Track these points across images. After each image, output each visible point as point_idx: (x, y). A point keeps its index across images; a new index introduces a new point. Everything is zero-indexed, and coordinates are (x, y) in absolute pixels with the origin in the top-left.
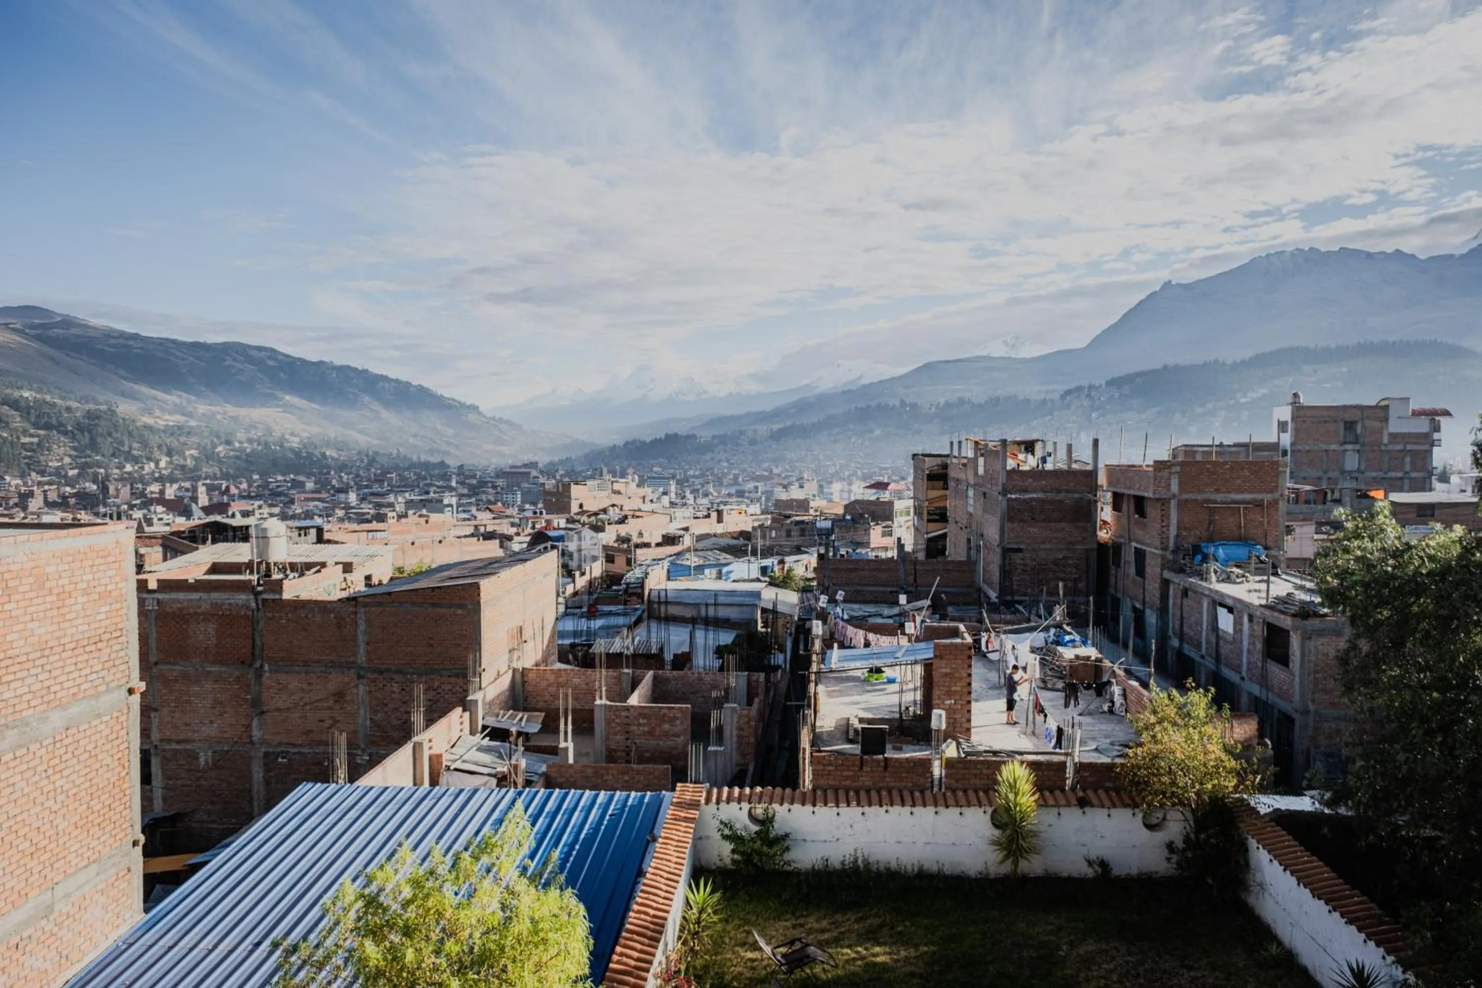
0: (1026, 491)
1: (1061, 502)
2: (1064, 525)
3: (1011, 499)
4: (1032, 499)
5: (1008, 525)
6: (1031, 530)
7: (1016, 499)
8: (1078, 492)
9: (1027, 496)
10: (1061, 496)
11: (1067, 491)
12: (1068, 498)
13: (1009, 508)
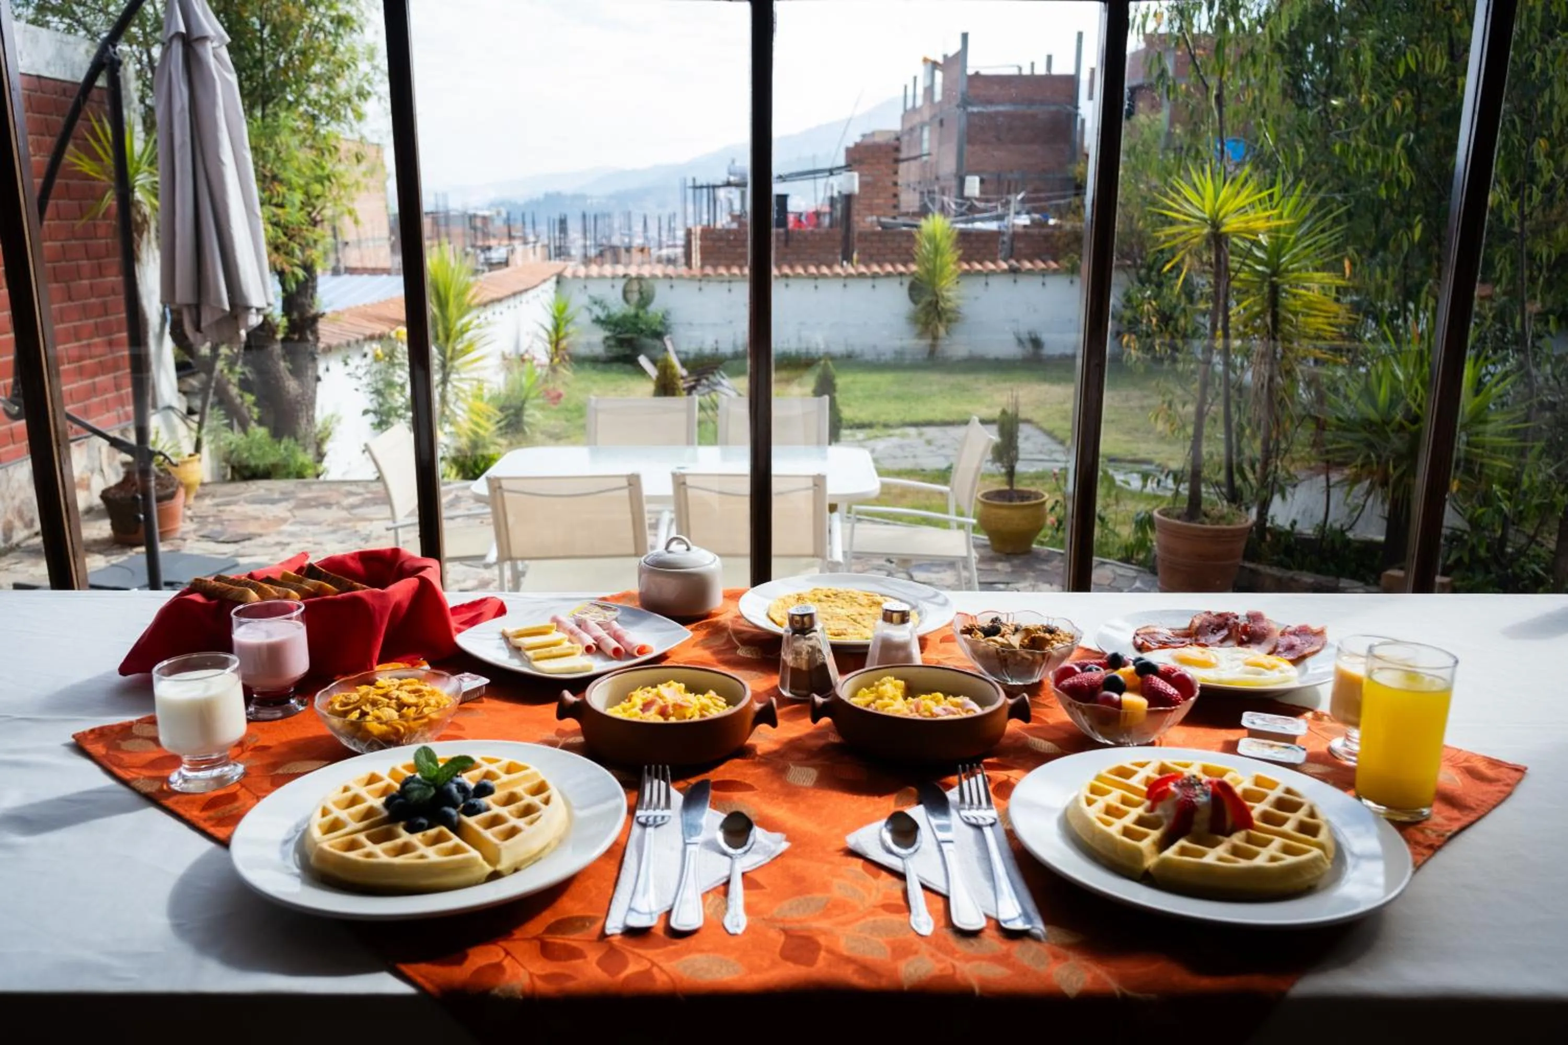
0: (990, 102)
1: (1034, 116)
2: (1035, 147)
3: (973, 114)
4: (998, 113)
5: (967, 148)
6: (995, 153)
7: (979, 114)
8: (1054, 103)
9: (992, 109)
10: (1034, 109)
11: (1042, 103)
12: (1042, 111)
13: (970, 125)
